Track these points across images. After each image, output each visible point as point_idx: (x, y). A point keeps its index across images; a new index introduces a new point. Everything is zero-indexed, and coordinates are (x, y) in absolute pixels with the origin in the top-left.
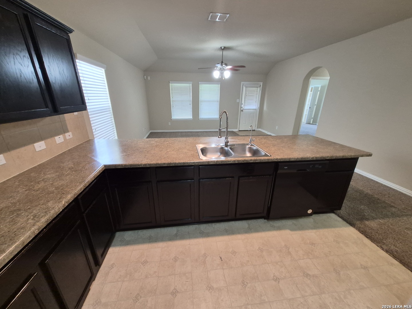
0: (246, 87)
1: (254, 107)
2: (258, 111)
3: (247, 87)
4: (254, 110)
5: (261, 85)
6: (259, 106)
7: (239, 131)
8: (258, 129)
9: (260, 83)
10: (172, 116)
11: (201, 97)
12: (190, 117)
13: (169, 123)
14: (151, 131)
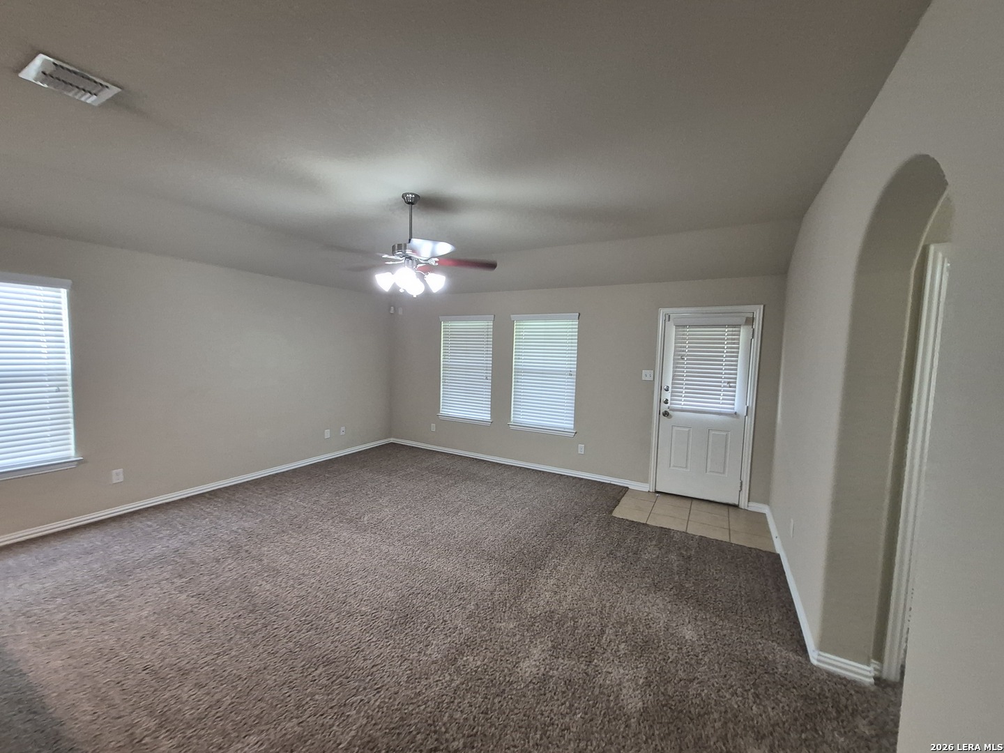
0: (678, 326)
1: (725, 407)
2: (750, 421)
3: (685, 327)
4: (726, 418)
5: (759, 315)
6: (751, 402)
7: (656, 492)
8: (751, 504)
9: (748, 308)
10: (441, 407)
11: (519, 359)
12: (485, 416)
13: (433, 425)
14: (392, 440)
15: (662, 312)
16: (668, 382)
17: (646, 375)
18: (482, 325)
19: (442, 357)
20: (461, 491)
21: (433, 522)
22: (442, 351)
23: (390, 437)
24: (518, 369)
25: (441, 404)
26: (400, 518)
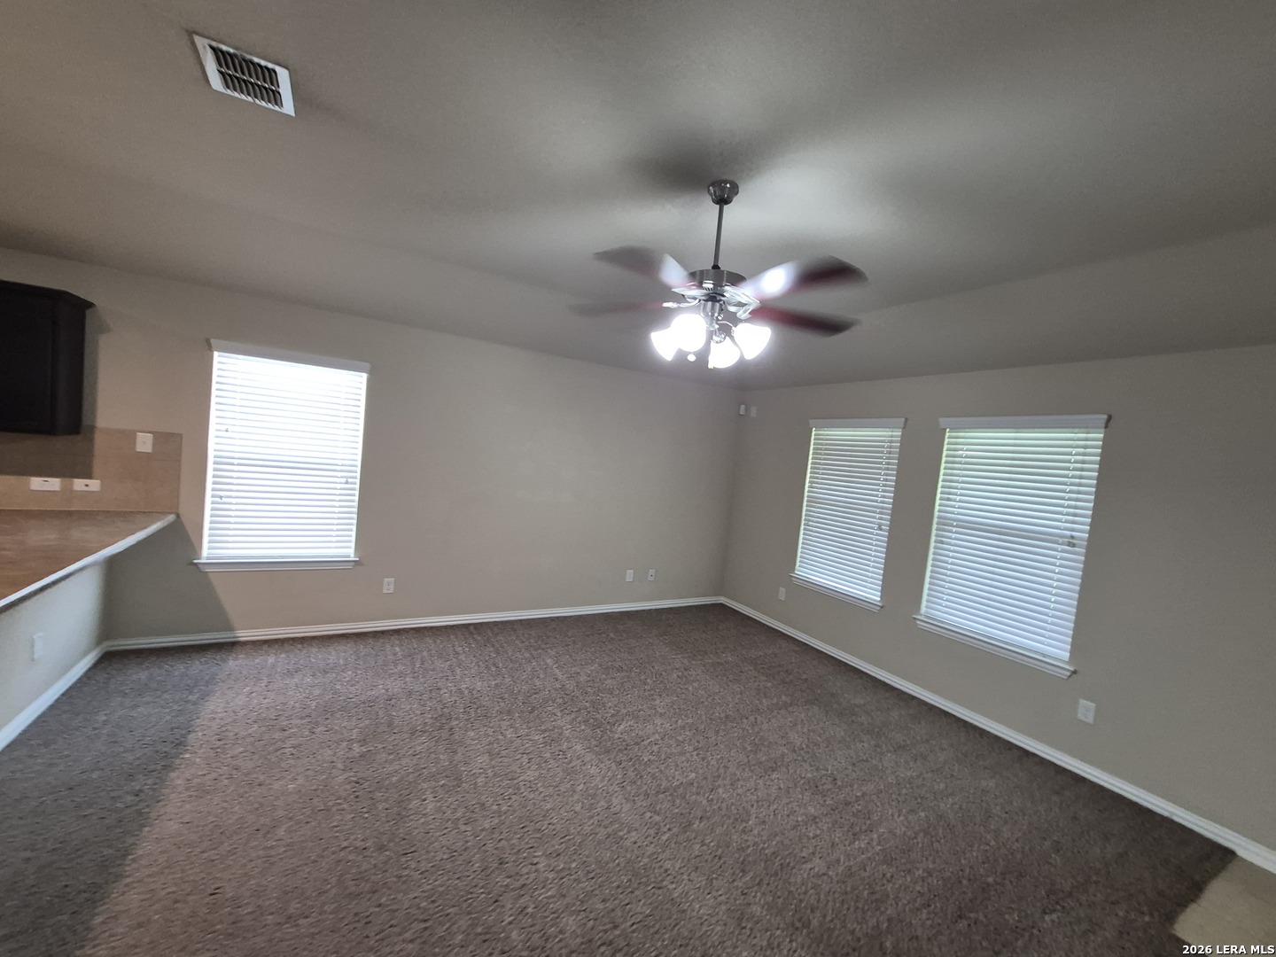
10: (798, 564)
11: (949, 499)
12: (871, 592)
13: (782, 590)
14: (722, 600)
18: (883, 436)
19: (807, 485)
20: (795, 725)
21: (719, 776)
22: (808, 475)
23: (722, 595)
24: (945, 518)
25: (798, 559)
26: (669, 746)
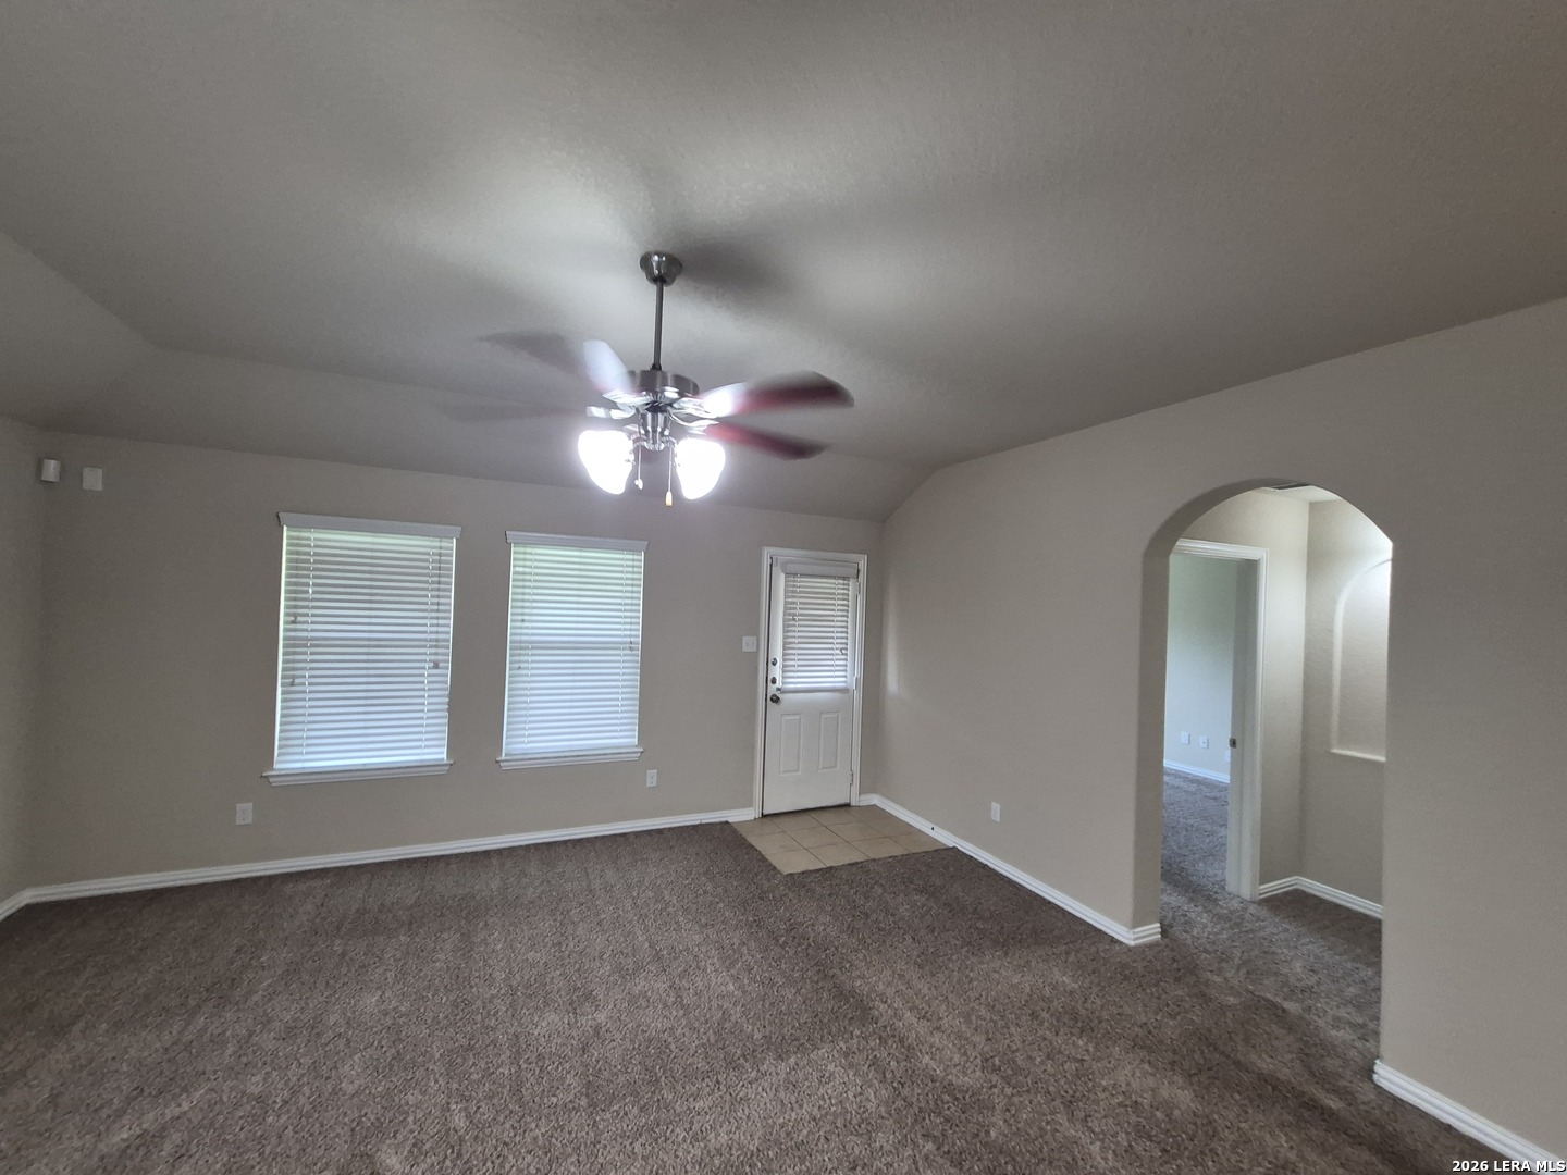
0: (788, 574)
1: (838, 681)
2: (858, 696)
3: (795, 575)
4: (837, 695)
5: (863, 565)
6: (858, 672)
7: (764, 816)
8: (863, 797)
9: (854, 557)
10: (278, 752)
11: (521, 620)
12: (431, 752)
13: (244, 808)
14: (29, 897)
15: (767, 552)
16: (777, 652)
17: (748, 644)
23: (24, 889)
24: (519, 641)
25: (278, 743)
